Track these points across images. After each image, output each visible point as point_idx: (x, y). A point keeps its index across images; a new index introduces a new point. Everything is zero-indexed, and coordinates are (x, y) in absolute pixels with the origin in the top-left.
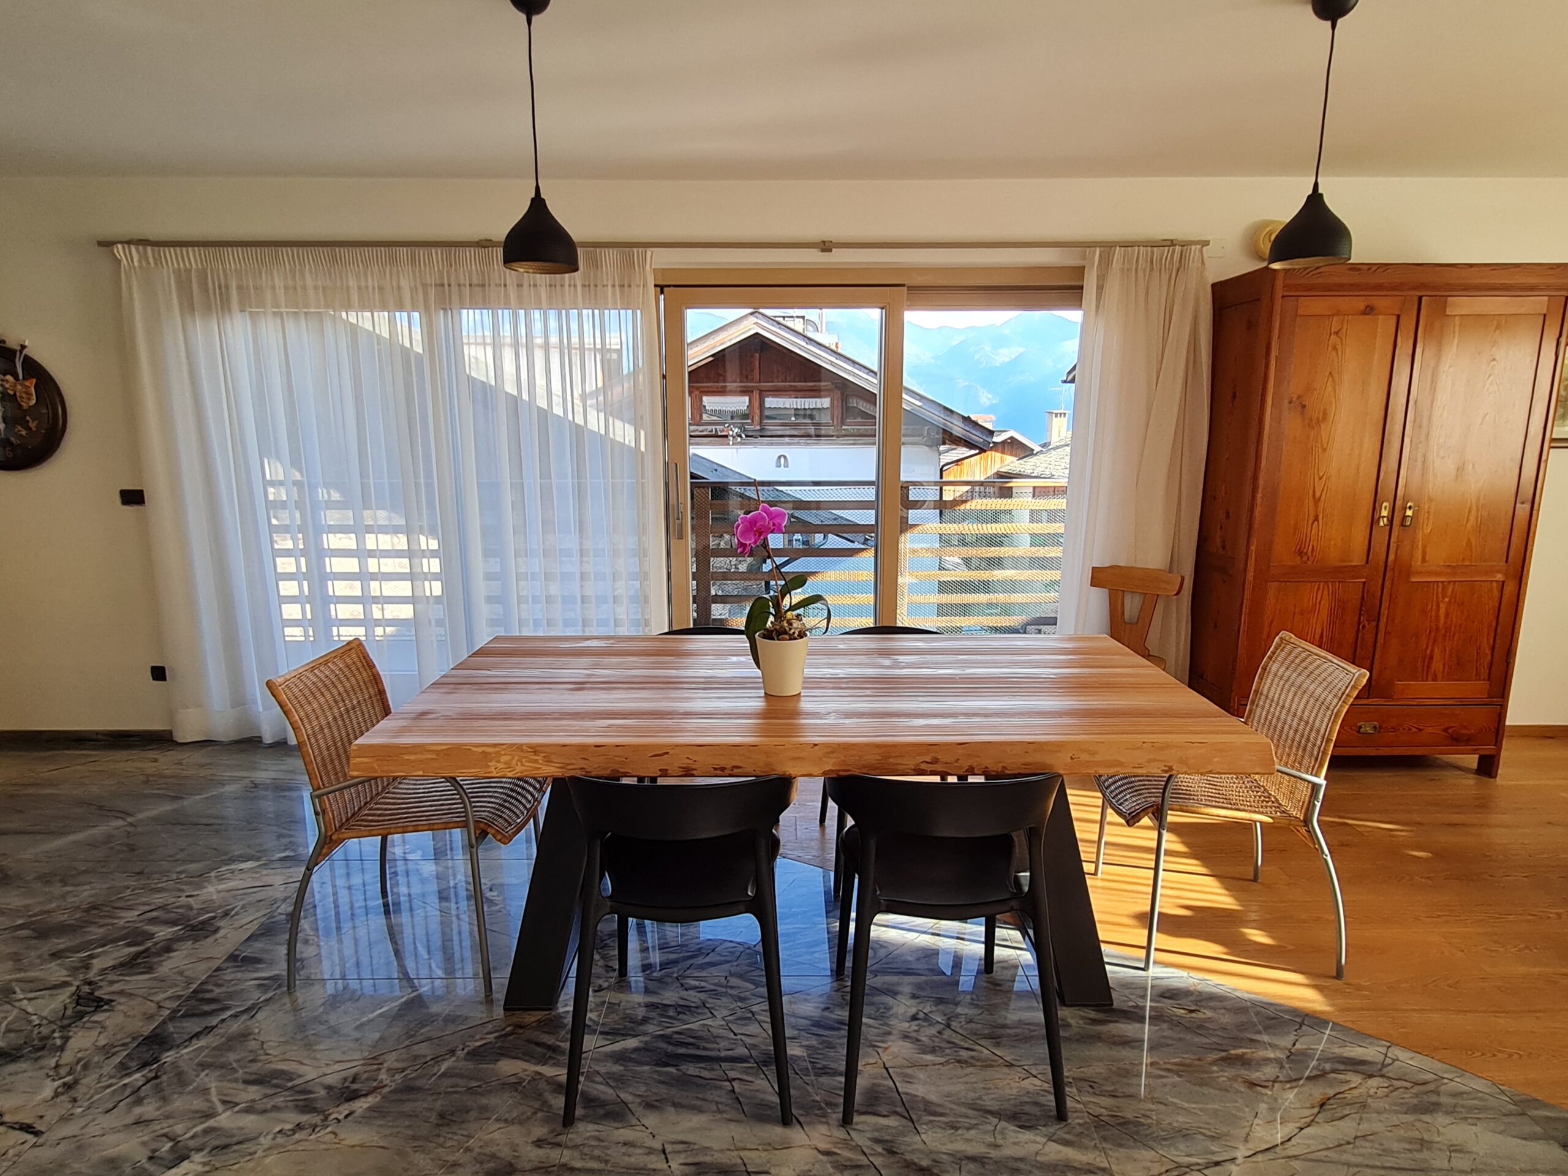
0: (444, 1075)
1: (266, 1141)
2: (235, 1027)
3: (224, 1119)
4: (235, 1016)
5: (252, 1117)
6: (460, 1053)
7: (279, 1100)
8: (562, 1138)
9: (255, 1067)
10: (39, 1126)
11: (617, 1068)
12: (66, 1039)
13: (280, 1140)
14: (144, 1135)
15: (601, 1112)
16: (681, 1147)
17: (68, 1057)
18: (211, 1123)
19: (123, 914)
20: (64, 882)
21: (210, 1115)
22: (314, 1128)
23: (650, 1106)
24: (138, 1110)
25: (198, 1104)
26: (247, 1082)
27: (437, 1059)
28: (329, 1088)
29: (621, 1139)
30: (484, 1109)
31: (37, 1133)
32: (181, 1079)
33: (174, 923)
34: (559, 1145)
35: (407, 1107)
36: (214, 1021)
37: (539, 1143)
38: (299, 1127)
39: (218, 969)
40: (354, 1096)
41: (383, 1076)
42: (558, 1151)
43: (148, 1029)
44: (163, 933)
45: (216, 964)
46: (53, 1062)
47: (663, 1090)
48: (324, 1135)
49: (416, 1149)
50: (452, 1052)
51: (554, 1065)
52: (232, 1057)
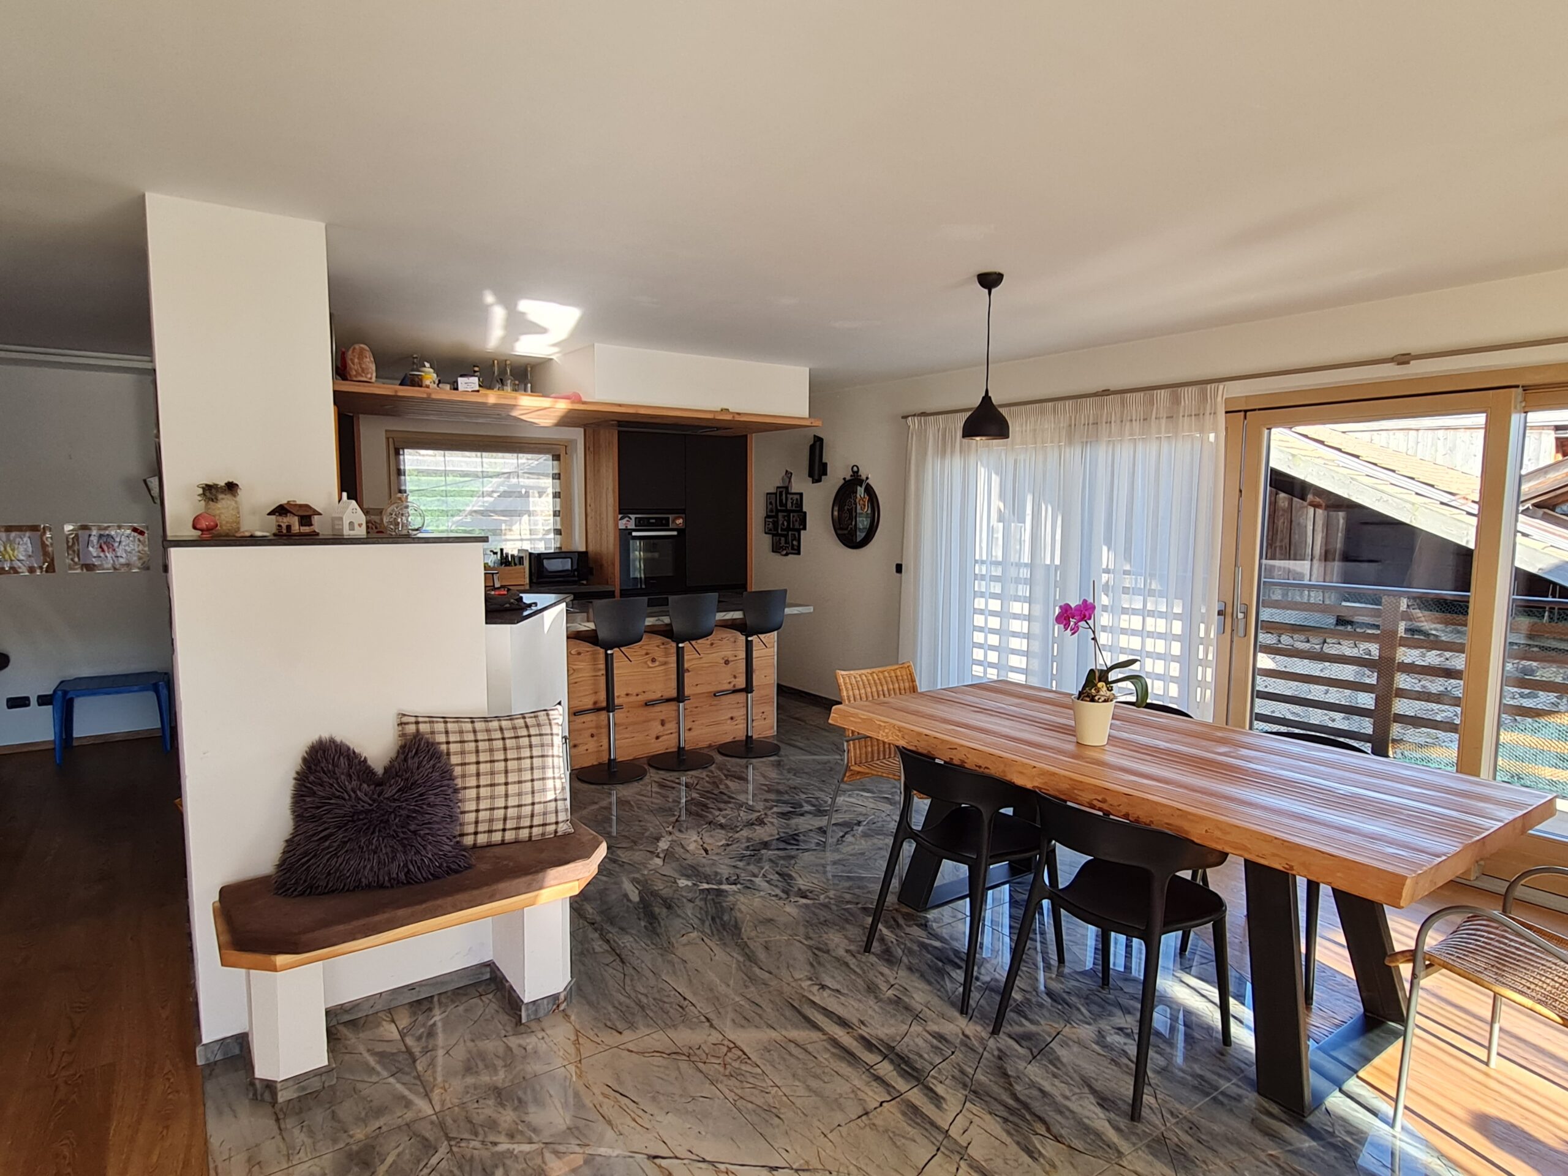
0: (844, 909)
1: (762, 893)
2: (793, 853)
3: (757, 880)
4: (798, 849)
5: (766, 884)
6: (860, 906)
7: (779, 884)
8: (859, 956)
9: (785, 870)
10: (709, 852)
11: (915, 948)
12: (741, 830)
13: (767, 896)
14: (732, 871)
15: (886, 957)
16: (901, 989)
17: (737, 835)
18: (753, 879)
19: (801, 794)
20: (795, 775)
21: (756, 876)
22: (781, 898)
23: (910, 969)
24: (738, 863)
25: (756, 871)
26: (777, 873)
27: (848, 902)
28: (800, 889)
29: (881, 971)
30: (844, 928)
31: (707, 854)
32: (760, 860)
33: (813, 806)
34: (854, 956)
35: (817, 911)
36: (789, 847)
37: (847, 951)
38: (776, 896)
39: (811, 830)
40: (805, 897)
41: (822, 897)
42: (851, 958)
43: (766, 839)
44: (807, 808)
45: (811, 828)
46: (731, 835)
47: (925, 968)
48: (781, 903)
49: (803, 925)
50: (857, 904)
51: (892, 932)
52: (782, 862)
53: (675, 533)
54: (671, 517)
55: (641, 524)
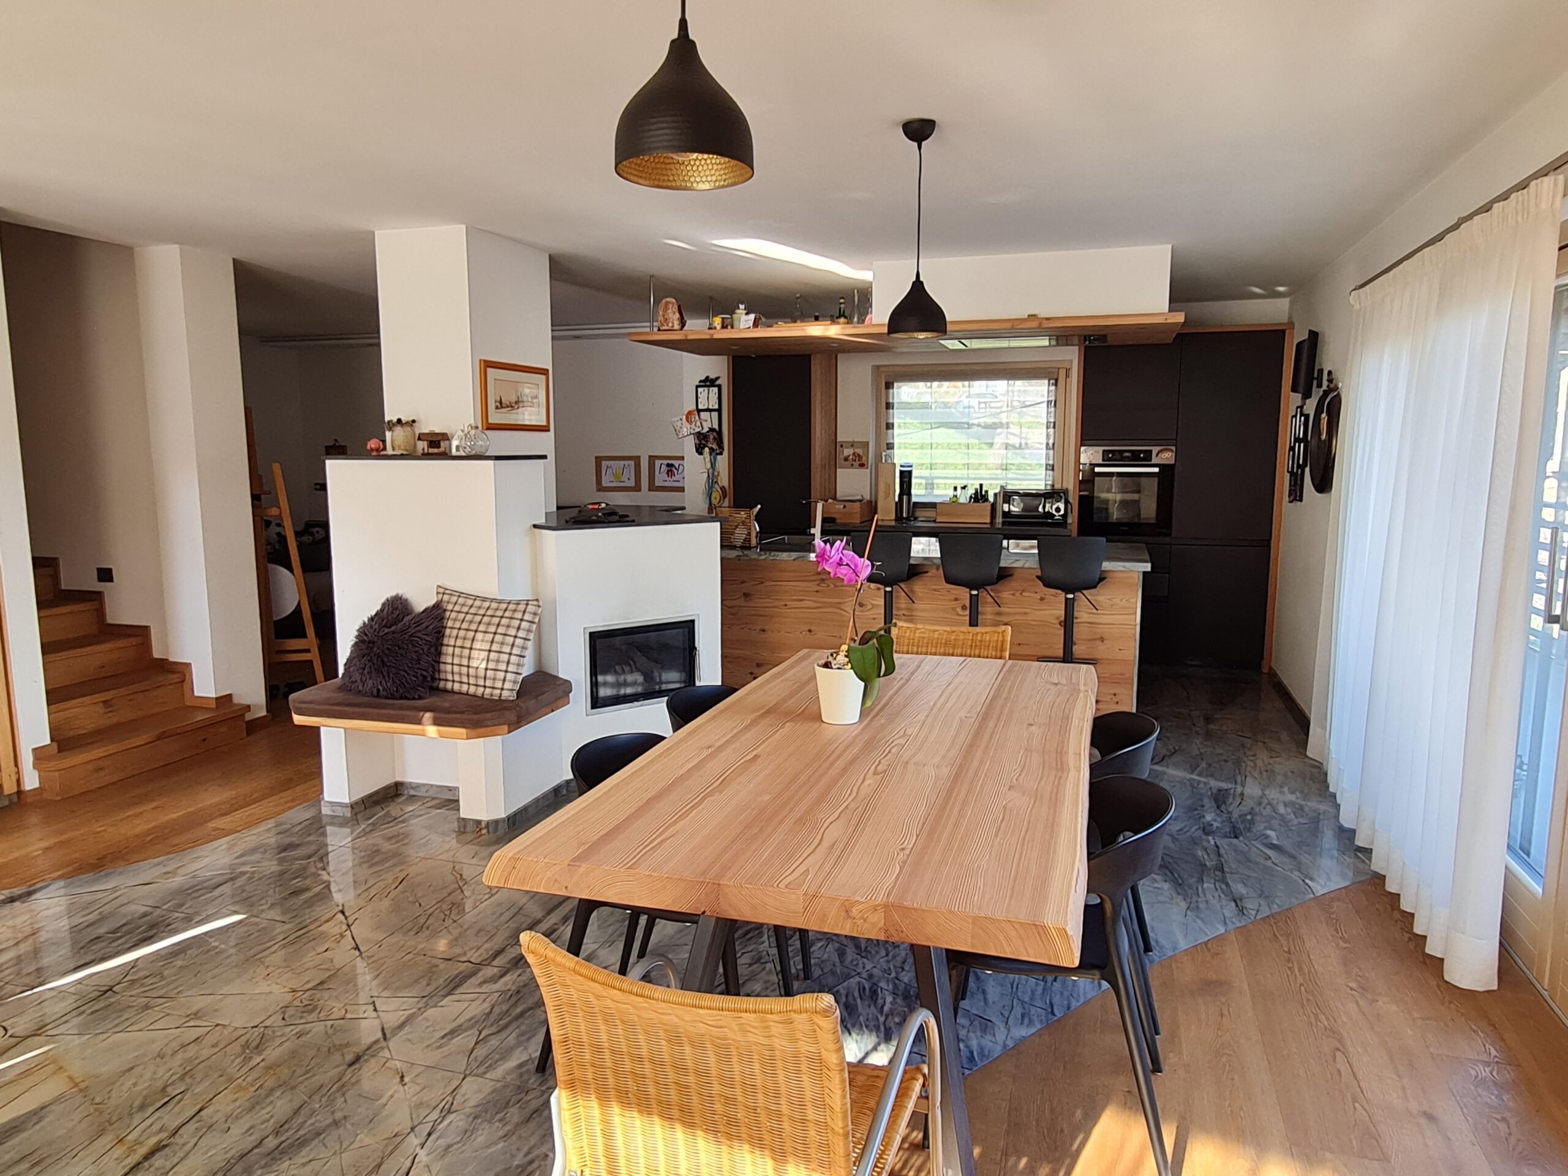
53: (1156, 470)
54: (1155, 450)
55: (1110, 458)
